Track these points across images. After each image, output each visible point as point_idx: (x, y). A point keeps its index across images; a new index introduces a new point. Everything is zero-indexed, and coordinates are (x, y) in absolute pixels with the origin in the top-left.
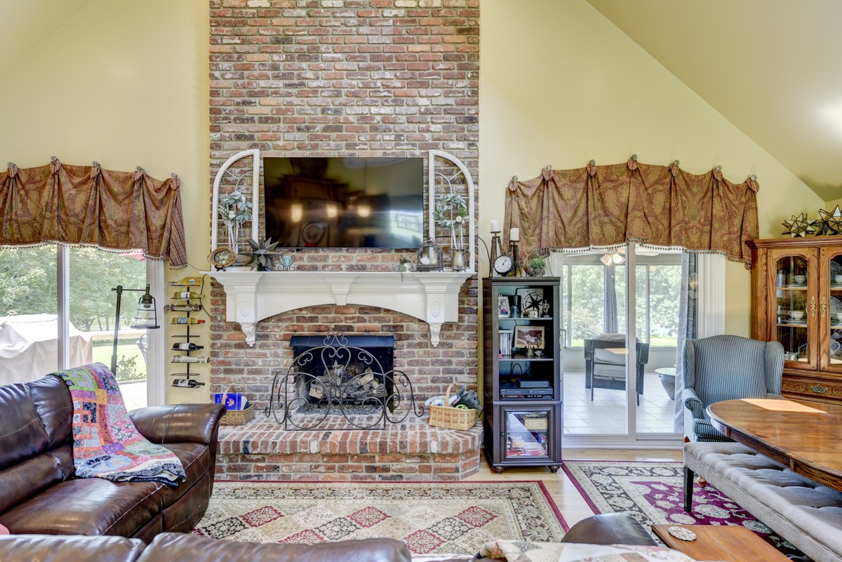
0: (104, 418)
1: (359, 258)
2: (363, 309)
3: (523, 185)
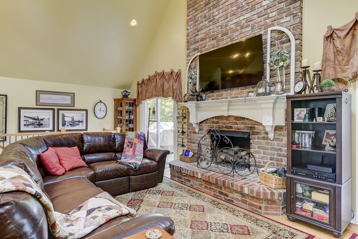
0: (135, 147)
1: (235, 93)
2: (237, 118)
3: (337, 30)
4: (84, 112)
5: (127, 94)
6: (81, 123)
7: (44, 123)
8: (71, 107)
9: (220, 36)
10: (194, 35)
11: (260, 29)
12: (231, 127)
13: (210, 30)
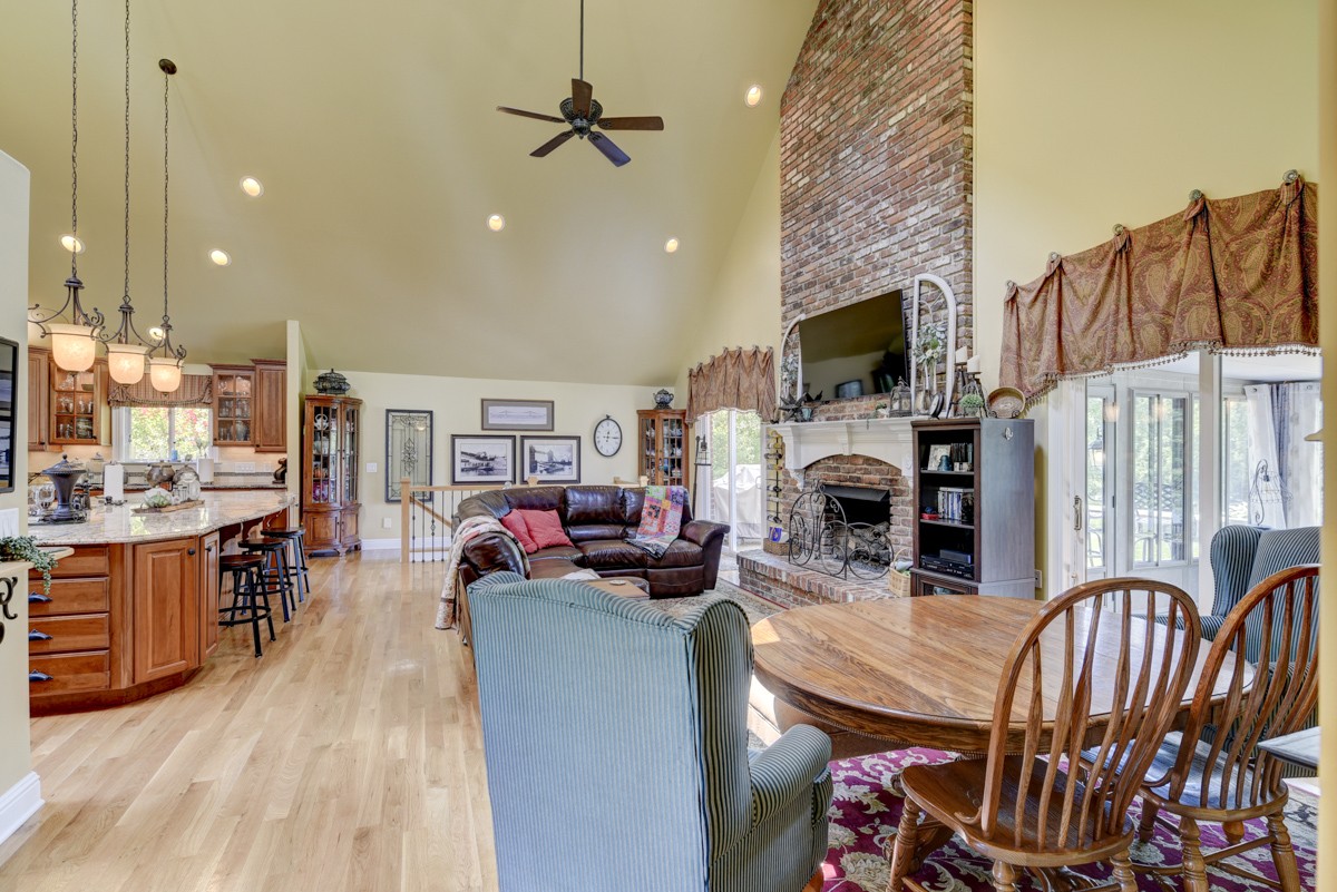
0: (664, 517)
2: (868, 460)
3: (1023, 289)
4: (574, 442)
5: (667, 398)
6: (567, 467)
7: (496, 466)
8: (547, 433)
9: (838, 280)
10: (794, 273)
11: (904, 274)
12: (859, 480)
13: (822, 265)
